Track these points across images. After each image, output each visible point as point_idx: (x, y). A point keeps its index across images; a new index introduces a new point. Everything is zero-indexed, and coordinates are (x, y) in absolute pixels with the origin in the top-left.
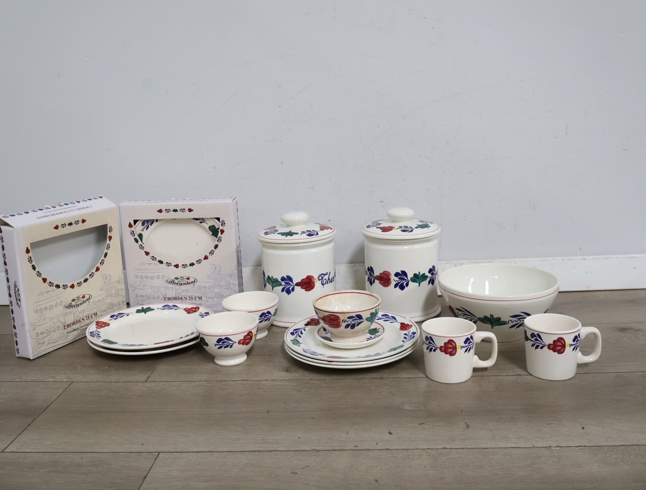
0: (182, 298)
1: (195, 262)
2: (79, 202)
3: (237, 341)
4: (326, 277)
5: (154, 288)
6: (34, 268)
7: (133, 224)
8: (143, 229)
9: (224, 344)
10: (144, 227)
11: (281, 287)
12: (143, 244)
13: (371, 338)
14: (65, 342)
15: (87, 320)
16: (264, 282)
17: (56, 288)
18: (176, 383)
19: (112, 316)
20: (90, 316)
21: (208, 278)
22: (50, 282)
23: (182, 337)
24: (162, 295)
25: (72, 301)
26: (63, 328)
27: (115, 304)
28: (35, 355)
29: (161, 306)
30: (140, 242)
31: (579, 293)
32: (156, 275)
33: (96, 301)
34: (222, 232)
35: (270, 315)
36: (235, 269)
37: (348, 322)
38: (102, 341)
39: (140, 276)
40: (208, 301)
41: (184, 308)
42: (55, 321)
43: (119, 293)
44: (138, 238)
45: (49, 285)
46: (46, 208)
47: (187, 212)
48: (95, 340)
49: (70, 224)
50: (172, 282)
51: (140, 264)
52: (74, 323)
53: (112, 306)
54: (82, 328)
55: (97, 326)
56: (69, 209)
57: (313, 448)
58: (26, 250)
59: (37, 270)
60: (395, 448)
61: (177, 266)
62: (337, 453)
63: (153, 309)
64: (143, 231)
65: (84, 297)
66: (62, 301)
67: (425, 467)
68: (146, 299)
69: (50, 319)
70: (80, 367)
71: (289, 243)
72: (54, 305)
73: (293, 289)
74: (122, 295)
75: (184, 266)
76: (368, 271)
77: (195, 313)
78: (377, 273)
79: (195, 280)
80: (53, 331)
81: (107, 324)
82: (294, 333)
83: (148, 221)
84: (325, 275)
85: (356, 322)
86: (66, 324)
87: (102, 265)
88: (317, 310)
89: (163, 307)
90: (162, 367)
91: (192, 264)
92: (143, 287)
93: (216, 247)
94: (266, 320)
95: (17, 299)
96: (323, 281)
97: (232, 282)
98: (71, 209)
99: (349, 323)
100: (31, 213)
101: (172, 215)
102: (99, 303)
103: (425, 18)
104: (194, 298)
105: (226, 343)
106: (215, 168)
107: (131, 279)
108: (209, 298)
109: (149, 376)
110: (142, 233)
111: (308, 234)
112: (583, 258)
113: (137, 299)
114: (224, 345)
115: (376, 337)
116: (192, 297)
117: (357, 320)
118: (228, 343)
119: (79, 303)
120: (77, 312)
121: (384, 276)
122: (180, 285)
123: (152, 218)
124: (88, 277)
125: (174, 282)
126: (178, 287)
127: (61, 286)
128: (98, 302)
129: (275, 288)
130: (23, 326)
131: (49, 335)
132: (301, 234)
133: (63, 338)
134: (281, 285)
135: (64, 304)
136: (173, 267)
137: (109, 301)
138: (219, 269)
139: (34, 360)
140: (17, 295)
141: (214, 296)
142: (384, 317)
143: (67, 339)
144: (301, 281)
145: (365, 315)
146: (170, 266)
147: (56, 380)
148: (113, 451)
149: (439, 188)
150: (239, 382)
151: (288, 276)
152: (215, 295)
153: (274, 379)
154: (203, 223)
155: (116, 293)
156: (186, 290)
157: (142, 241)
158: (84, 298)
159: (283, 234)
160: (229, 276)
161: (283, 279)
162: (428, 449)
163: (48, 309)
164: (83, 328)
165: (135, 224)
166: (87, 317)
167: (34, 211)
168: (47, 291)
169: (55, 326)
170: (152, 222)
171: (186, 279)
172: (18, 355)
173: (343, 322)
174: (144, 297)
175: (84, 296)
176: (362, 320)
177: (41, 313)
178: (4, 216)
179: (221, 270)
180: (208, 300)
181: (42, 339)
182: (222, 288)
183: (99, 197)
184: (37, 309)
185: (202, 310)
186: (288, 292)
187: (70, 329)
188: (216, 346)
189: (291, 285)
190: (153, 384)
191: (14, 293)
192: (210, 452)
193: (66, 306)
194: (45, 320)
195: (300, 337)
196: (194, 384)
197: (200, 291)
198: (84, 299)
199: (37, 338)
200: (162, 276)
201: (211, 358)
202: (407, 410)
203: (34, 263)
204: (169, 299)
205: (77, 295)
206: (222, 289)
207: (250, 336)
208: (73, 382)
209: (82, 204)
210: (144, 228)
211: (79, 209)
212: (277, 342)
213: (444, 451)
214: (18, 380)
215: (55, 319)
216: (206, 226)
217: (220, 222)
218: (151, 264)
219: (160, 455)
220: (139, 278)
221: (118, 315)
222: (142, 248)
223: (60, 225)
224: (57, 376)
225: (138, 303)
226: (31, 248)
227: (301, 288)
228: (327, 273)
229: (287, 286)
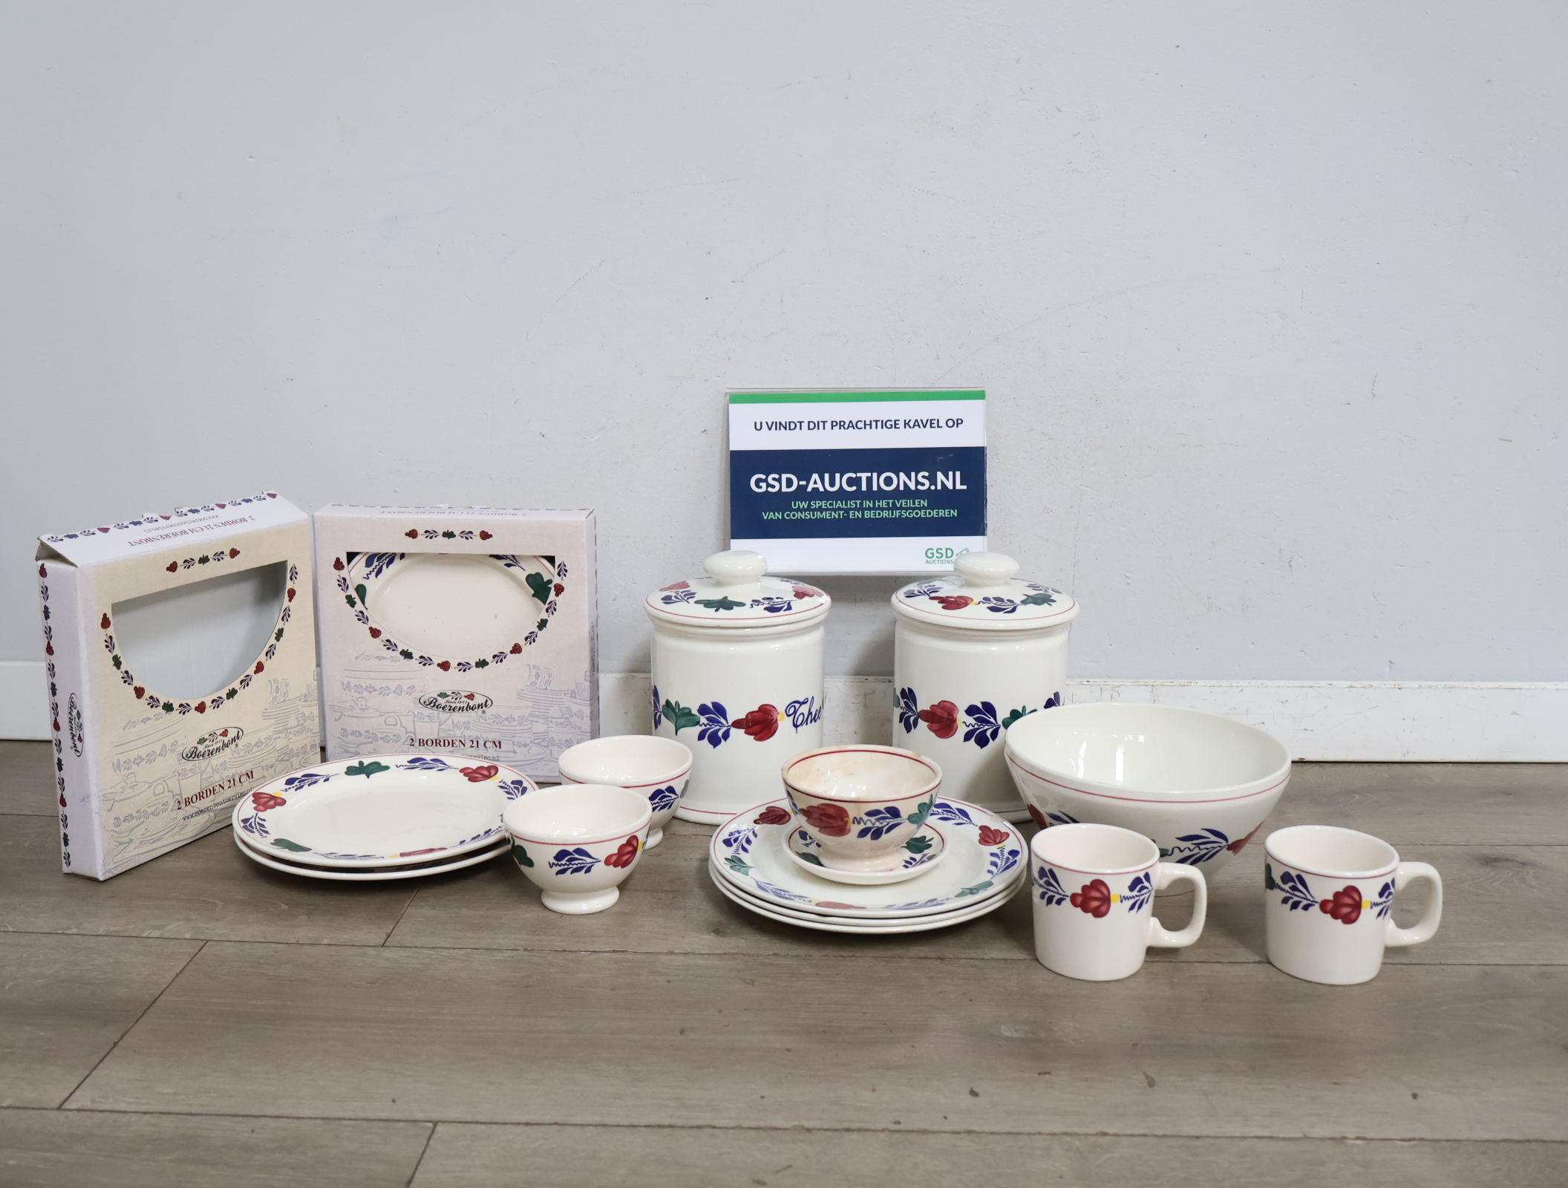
0: (453, 741)
1: (489, 659)
2: (223, 506)
3: (603, 859)
4: (804, 709)
5: (387, 715)
6: (117, 662)
7: (345, 563)
8: (367, 575)
9: (573, 863)
10: (371, 569)
11: (698, 729)
12: (367, 609)
13: (914, 860)
14: (179, 841)
15: (229, 787)
16: (656, 714)
17: (164, 712)
18: (457, 951)
19: (290, 782)
20: (237, 779)
21: (520, 697)
22: (151, 697)
23: (464, 841)
24: (407, 733)
25: (198, 743)
26: (176, 808)
27: (295, 751)
28: (109, 871)
29: (404, 759)
30: (359, 606)
31: (1385, 767)
32: (393, 685)
33: (253, 743)
34: (559, 589)
35: (673, 796)
36: (585, 680)
37: (865, 824)
38: (272, 844)
39: (356, 686)
40: (516, 753)
41: (461, 768)
42: (159, 789)
43: (306, 724)
44: (354, 595)
45: (149, 704)
46: (148, 519)
47: (477, 539)
48: (254, 839)
49: (204, 560)
50: (433, 704)
51: (356, 658)
52: (200, 796)
53: (286, 756)
54: (217, 808)
55: (255, 805)
56: (202, 524)
57: (796, 1123)
58: (103, 619)
59: (123, 668)
60: (987, 1129)
61: (445, 666)
62: (855, 1136)
63: (387, 768)
64: (368, 578)
65: (225, 733)
66: (176, 741)
67: (1061, 1177)
68: (366, 741)
69: (147, 785)
70: (220, 904)
71: (722, 626)
72: (158, 752)
73: (726, 736)
74: (311, 730)
75: (463, 666)
76: (903, 699)
77: (489, 780)
78: (923, 704)
79: (487, 701)
80: (152, 813)
81: (279, 801)
82: (732, 841)
83: (380, 556)
84: (801, 703)
85: (885, 823)
86: (182, 799)
87: (270, 658)
88: (791, 791)
89: (409, 762)
90: (419, 911)
91: (482, 664)
92: (360, 711)
93: (542, 624)
94: (663, 807)
95: (73, 736)
96: (797, 718)
97: (575, 709)
98: (206, 523)
99: (869, 825)
100: (113, 530)
101: (440, 545)
102: (258, 747)
103: (1059, 110)
104: (481, 743)
105: (576, 862)
106: (543, 436)
107: (332, 693)
108: (519, 745)
109: (389, 931)
110: (365, 583)
111: (767, 606)
112: (1397, 686)
113: (345, 739)
114: (571, 866)
115: (925, 859)
116: (477, 742)
117: (888, 821)
118: (580, 862)
119: (215, 747)
120: (209, 769)
121: (939, 712)
122: (450, 710)
123: (391, 550)
124: (236, 685)
125: (437, 704)
126: (444, 715)
127: (176, 706)
128: (255, 745)
129: (681, 731)
130: (86, 799)
131: (143, 822)
132: (752, 607)
133: (174, 831)
134: (698, 723)
135: (180, 749)
136: (435, 668)
137: (281, 743)
138: (547, 678)
139: (107, 883)
140: (74, 726)
141: (531, 741)
142: (940, 810)
143: (182, 832)
144: (746, 716)
145: (907, 809)
146: (430, 665)
147: (166, 935)
148: (326, 1115)
149: (1072, 507)
150: (606, 954)
151: (715, 705)
152: (534, 739)
153: (690, 950)
154: (512, 567)
155: (299, 725)
156: (464, 723)
157: (363, 602)
158: (226, 736)
159: (708, 604)
160: (569, 695)
161: (703, 710)
162: (1066, 1134)
163: (145, 761)
164: (220, 807)
165: (349, 561)
166: (229, 781)
167: (120, 527)
168: (143, 719)
169: (159, 801)
170: (391, 558)
171: (466, 697)
172: (66, 869)
173: (854, 823)
174: (361, 735)
175: (226, 731)
176: (899, 819)
177: (128, 769)
178: (52, 538)
179: (551, 679)
180: (516, 749)
181: (127, 833)
182: (551, 722)
183: (269, 495)
184: (118, 760)
185: (506, 775)
186: (715, 741)
187: (190, 810)
188: (551, 867)
189: (723, 726)
190: (402, 953)
191: (67, 720)
192: (556, 1124)
193: (184, 755)
194: (136, 788)
195: (745, 850)
196: (499, 956)
197: (496, 727)
198: (226, 740)
199: (115, 829)
200: (409, 688)
201: (534, 893)
202: (1007, 1039)
203: (117, 652)
204: (422, 743)
205: (210, 730)
206: (551, 725)
207: (633, 846)
208: (208, 941)
209: (230, 512)
210: (370, 572)
211: (224, 524)
212: (686, 860)
213: (1101, 1140)
214: (75, 931)
215: (159, 786)
216: (521, 573)
217: (554, 567)
218: (384, 658)
219: (440, 1128)
220: (353, 691)
221: (304, 778)
222: (365, 620)
223: (180, 563)
224: (167, 925)
225: (347, 749)
226: (113, 614)
227: (746, 733)
228: (807, 699)
229: (713, 726)
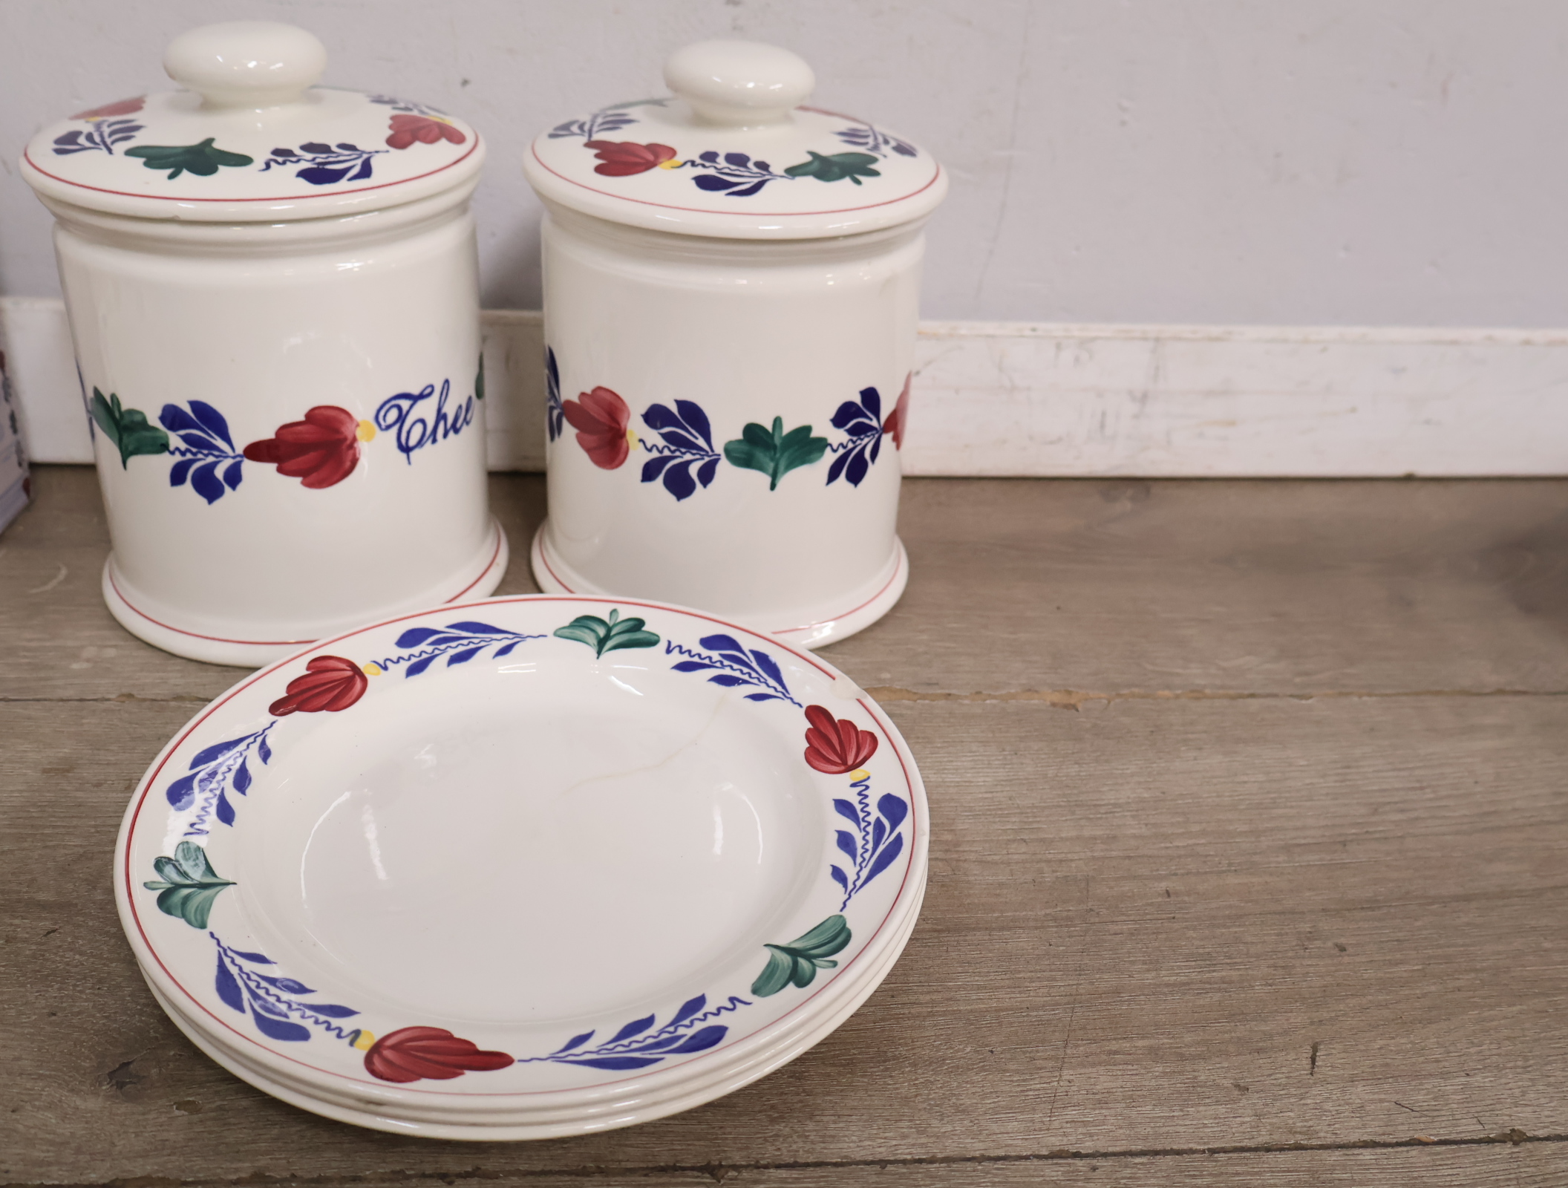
4: (426, 410)
11: (166, 462)
71: (183, 216)
73: (234, 477)
82: (196, 784)
84: (415, 399)
96: (409, 433)
111: (310, 164)
129: (133, 462)
132: (268, 166)
134: (163, 447)
144: (278, 433)
151: (198, 406)
159: (156, 158)
161: (173, 417)
186: (209, 488)
189: (223, 455)
227: (280, 470)
228: (432, 387)
229: (200, 456)
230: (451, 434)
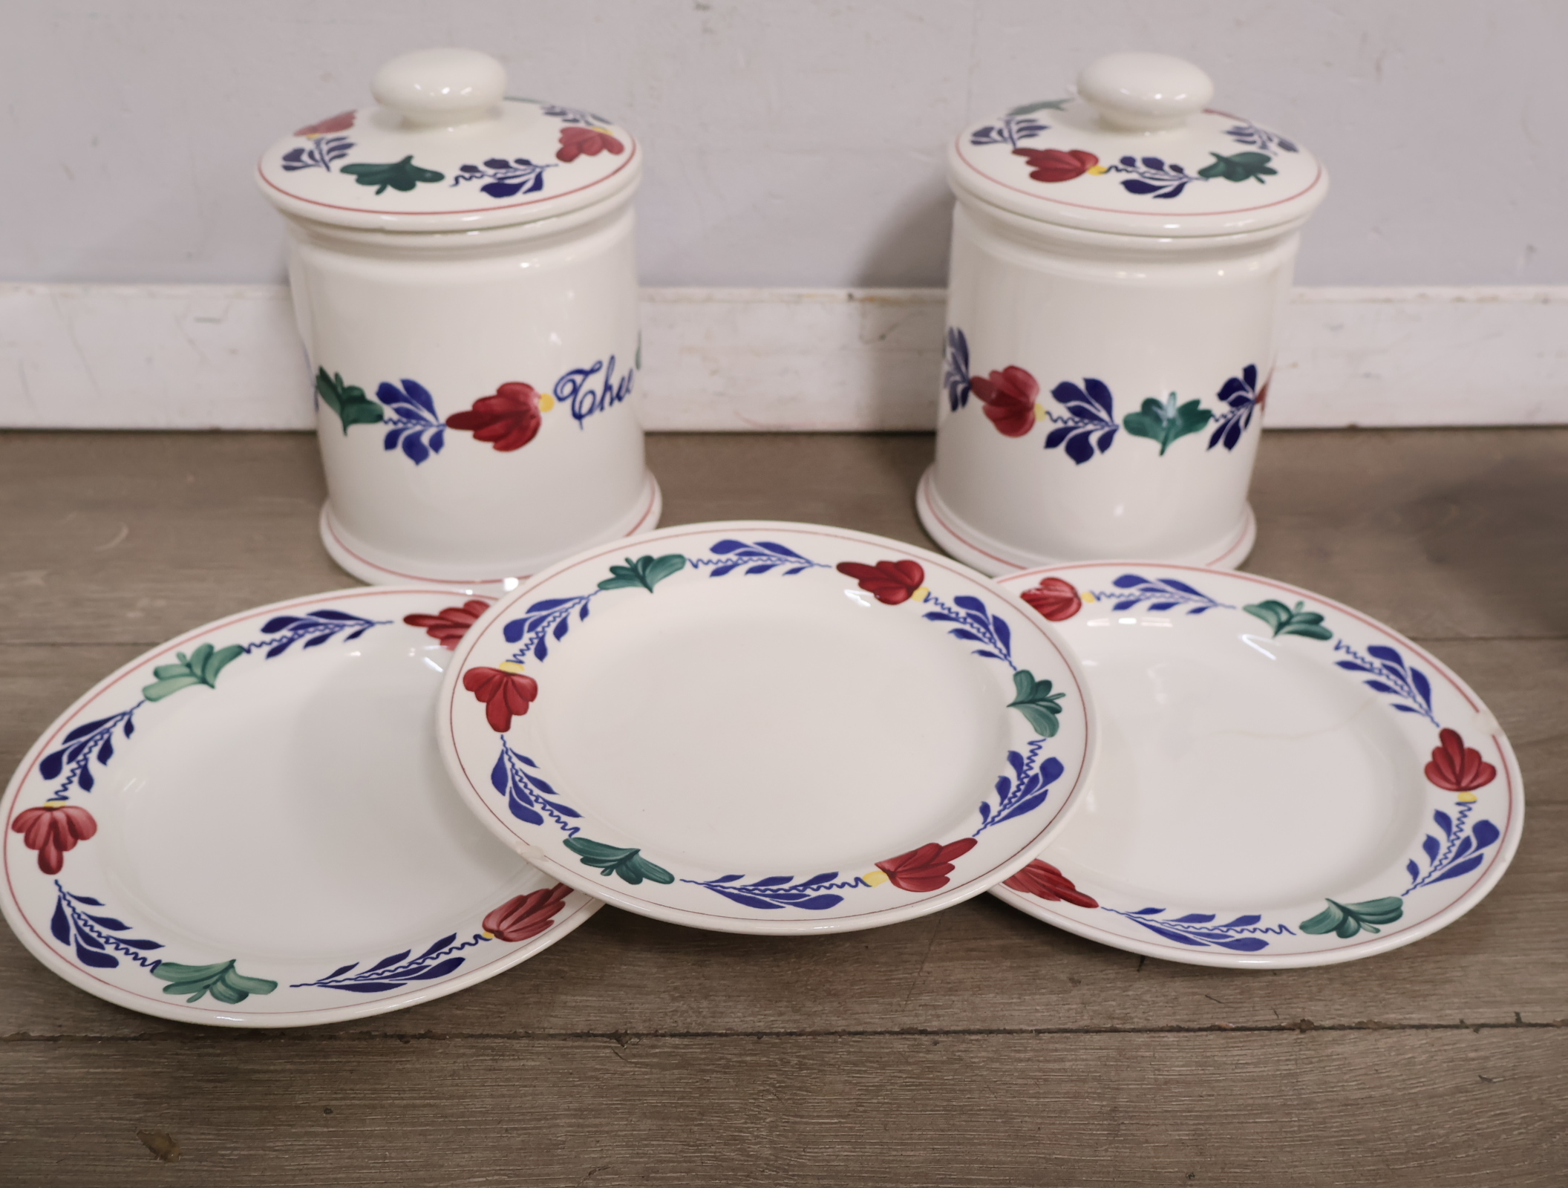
4: (595, 383)
11: (381, 430)
71: (388, 227)
73: (437, 443)
84: (585, 373)
96: (581, 402)
111: (491, 179)
129: (353, 430)
132: (457, 182)
134: (379, 418)
144: (475, 404)
151: (407, 385)
161: (387, 393)
186: (416, 451)
189: (428, 424)
227: (477, 437)
228: (600, 363)
229: (409, 425)
230: (616, 402)
